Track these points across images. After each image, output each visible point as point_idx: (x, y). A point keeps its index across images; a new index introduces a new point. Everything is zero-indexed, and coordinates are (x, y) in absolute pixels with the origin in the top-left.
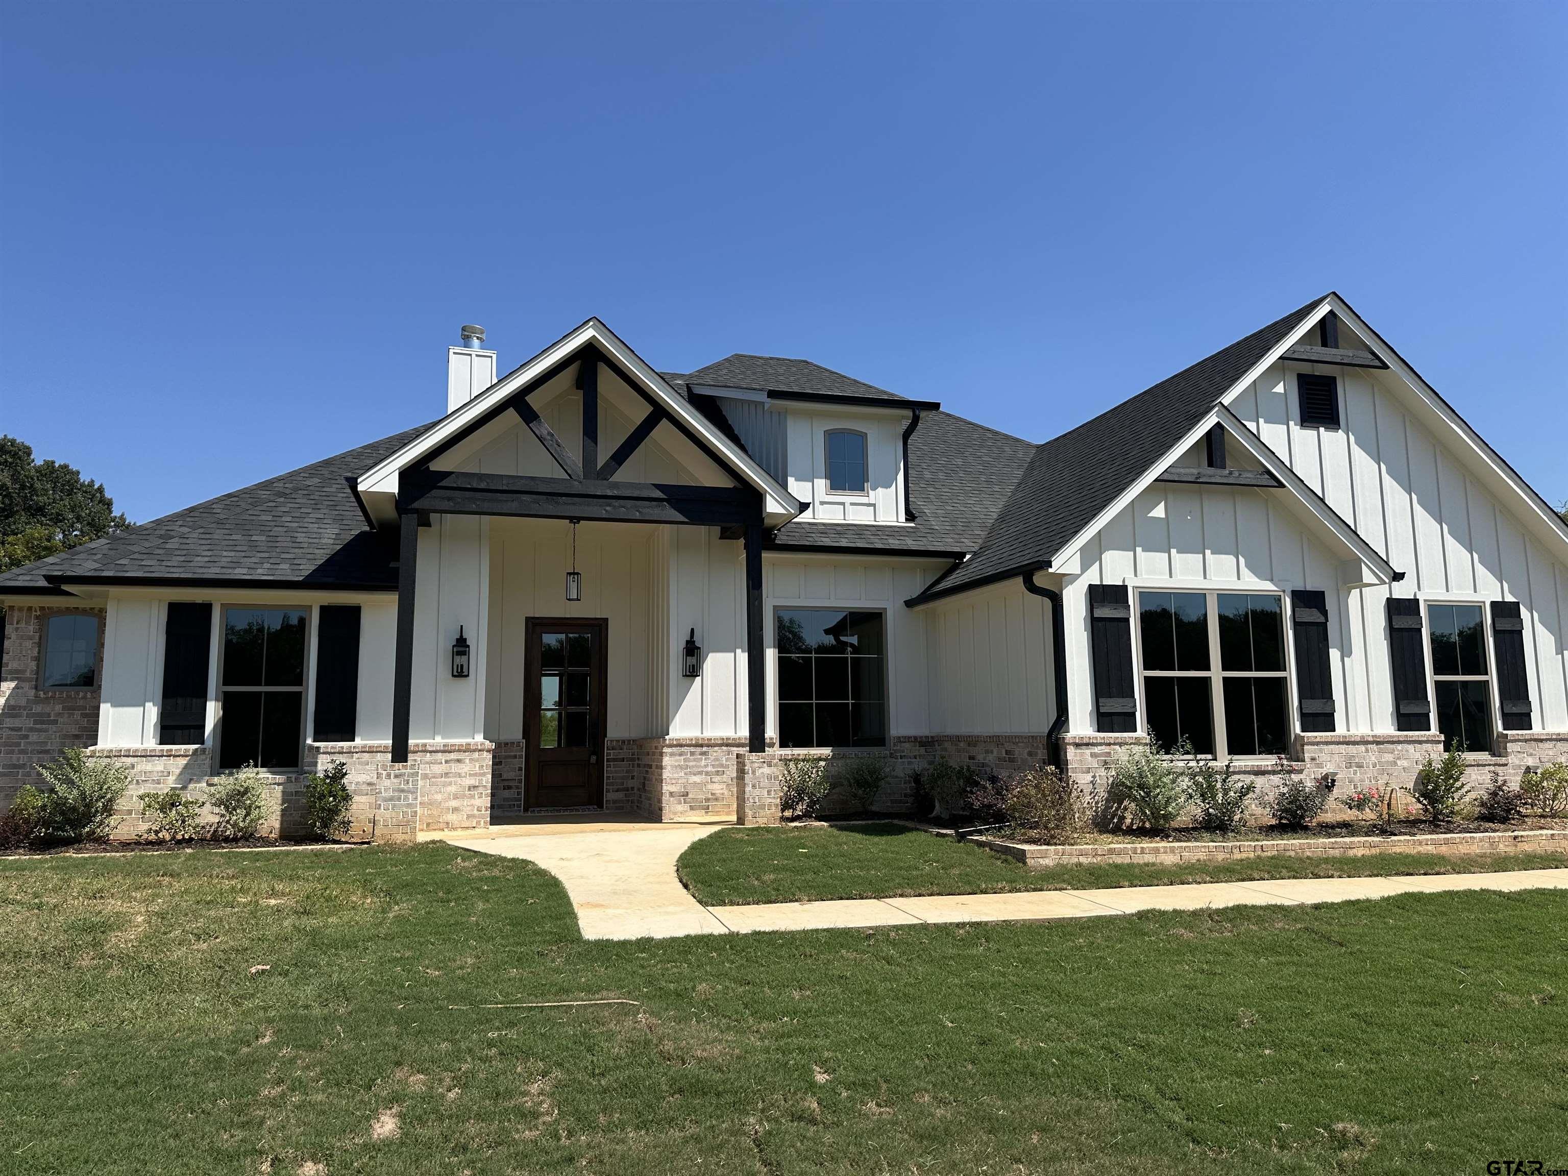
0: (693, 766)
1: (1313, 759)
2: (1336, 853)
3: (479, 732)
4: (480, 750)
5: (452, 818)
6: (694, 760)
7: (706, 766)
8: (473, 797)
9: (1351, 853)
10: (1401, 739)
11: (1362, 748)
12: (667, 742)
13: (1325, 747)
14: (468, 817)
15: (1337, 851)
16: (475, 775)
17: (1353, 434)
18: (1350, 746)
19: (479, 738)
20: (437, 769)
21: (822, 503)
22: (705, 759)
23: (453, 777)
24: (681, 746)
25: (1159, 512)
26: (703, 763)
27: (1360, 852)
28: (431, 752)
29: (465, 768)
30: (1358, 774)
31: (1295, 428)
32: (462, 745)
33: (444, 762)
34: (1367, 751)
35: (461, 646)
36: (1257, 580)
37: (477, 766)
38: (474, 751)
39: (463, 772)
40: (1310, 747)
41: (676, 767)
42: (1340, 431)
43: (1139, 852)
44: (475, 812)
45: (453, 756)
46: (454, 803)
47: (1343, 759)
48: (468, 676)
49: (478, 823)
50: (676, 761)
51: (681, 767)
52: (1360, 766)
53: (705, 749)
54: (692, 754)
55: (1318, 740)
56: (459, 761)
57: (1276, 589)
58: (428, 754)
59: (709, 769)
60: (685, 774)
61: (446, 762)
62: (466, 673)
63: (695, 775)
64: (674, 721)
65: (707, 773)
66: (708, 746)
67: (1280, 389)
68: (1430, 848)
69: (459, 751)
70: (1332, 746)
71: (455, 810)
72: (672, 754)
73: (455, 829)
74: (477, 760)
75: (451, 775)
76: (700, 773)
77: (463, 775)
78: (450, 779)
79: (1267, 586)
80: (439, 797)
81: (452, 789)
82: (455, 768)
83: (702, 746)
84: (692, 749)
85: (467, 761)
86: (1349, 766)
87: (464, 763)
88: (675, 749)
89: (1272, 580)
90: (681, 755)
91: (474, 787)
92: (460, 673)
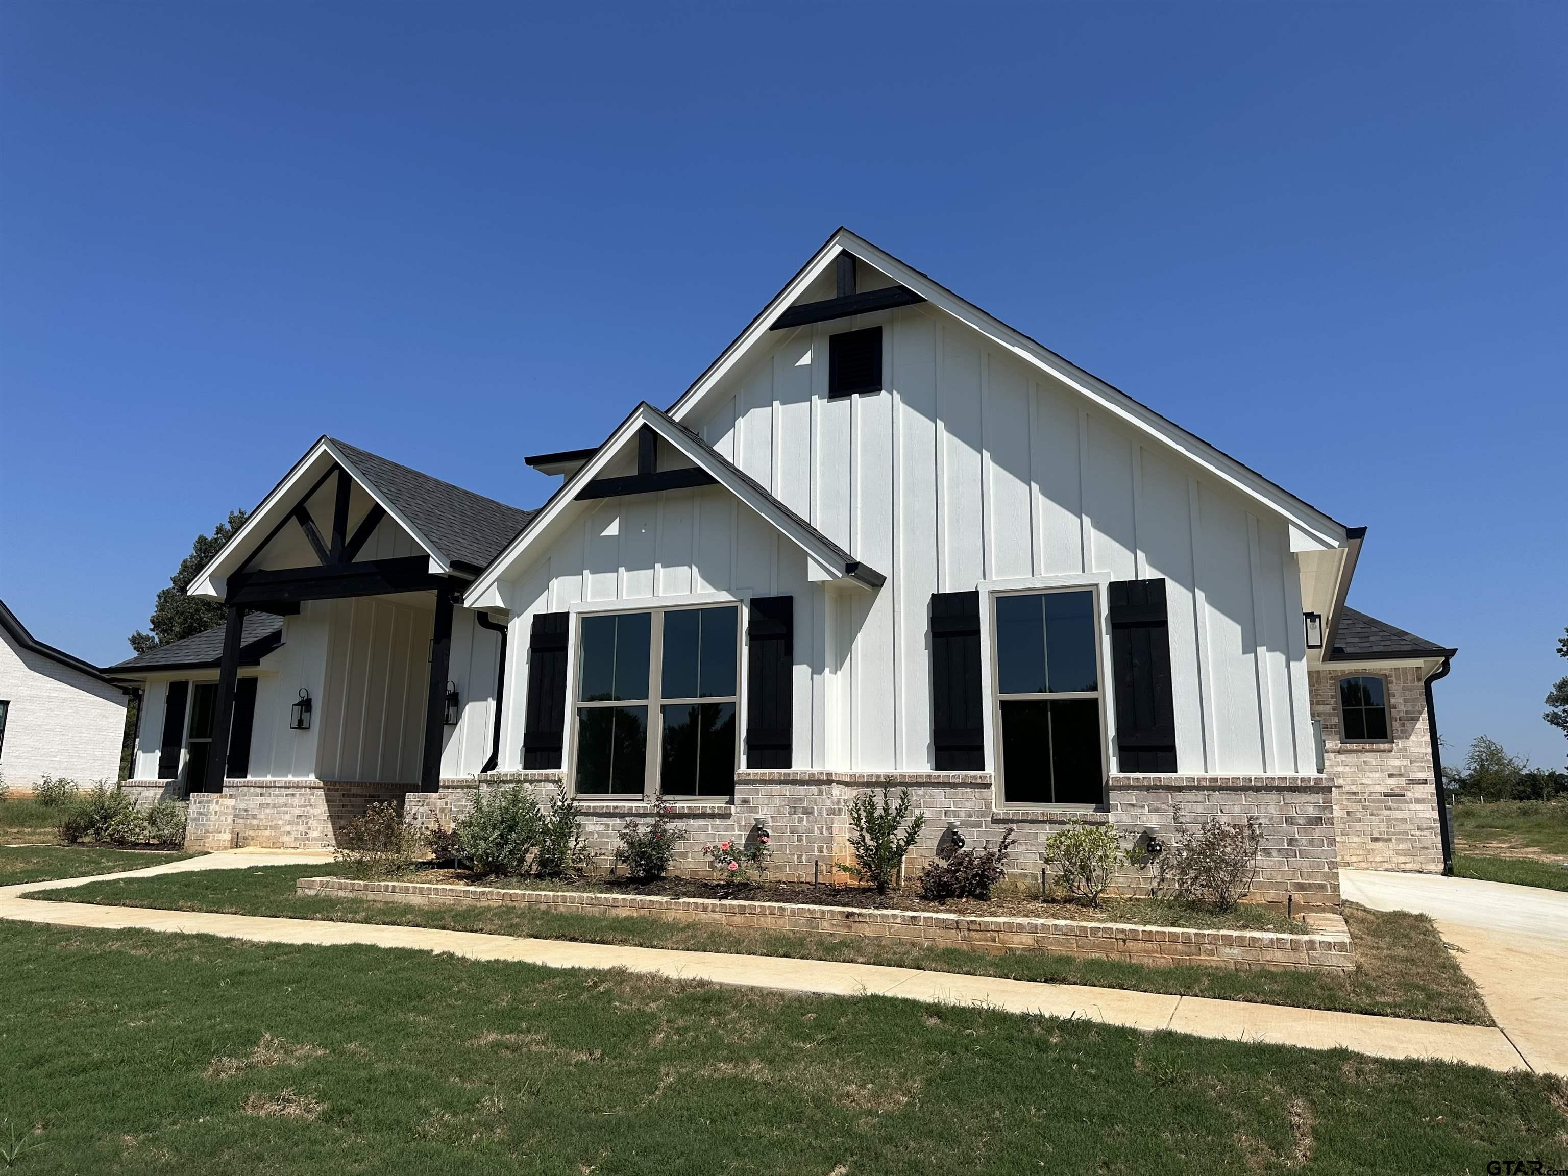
1: (745, 801)
3: (312, 772)
4: (309, 787)
5: (286, 839)
8: (298, 824)
11: (814, 789)
13: (762, 787)
14: (296, 839)
17: (898, 392)
18: (797, 786)
19: (312, 778)
20: (282, 801)
25: (613, 529)
28: (279, 787)
29: (296, 801)
30: (805, 822)
32: (294, 783)
34: (821, 792)
35: (306, 705)
36: (713, 591)
37: (303, 798)
38: (302, 787)
39: (295, 803)
40: (742, 787)
42: (883, 392)
44: (299, 836)
45: (290, 791)
46: (288, 828)
47: (786, 803)
48: (308, 729)
49: (300, 844)
52: (808, 812)
55: (751, 777)
56: (293, 795)
57: (733, 599)
61: (286, 795)
62: (307, 727)
67: (806, 360)
69: (293, 787)
70: (773, 786)
71: (289, 833)
73: (287, 848)
77: (296, 805)
78: (287, 809)
79: (724, 597)
80: (280, 822)
81: (288, 817)
82: (290, 800)
85: (298, 795)
86: (794, 810)
87: (296, 796)
89: (728, 590)
92: (300, 726)
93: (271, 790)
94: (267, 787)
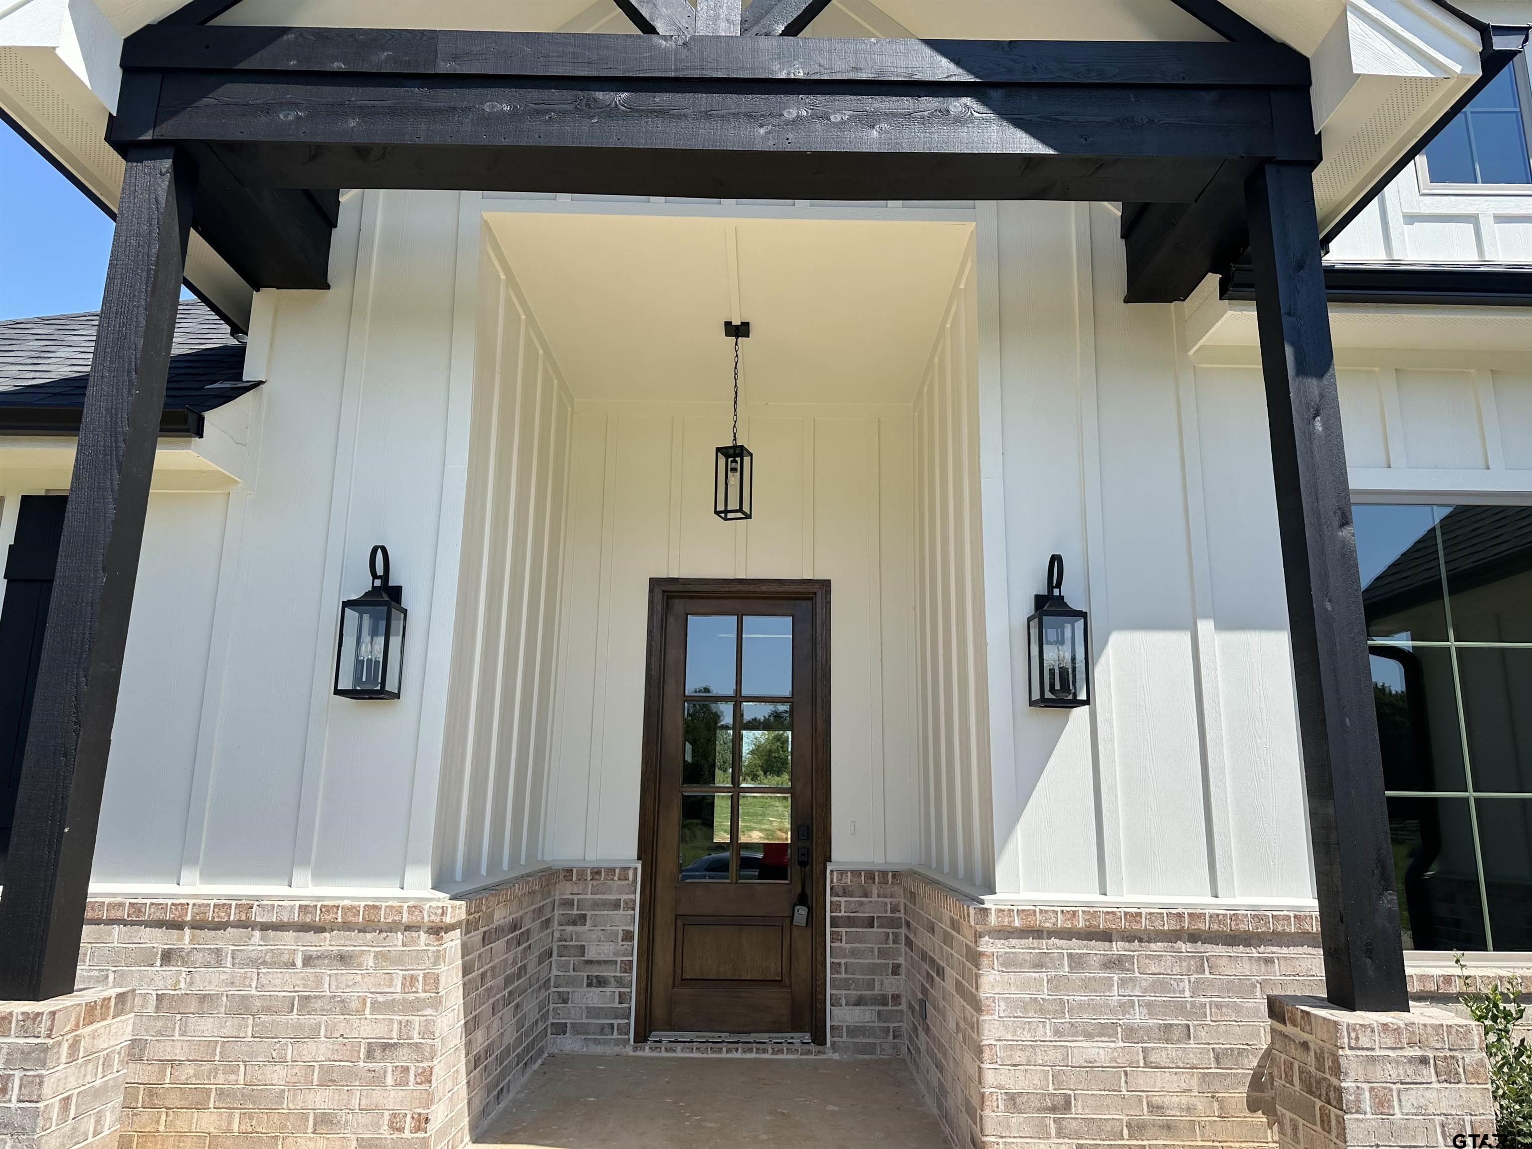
0: (1081, 1006)
3: (418, 865)
4: (408, 928)
6: (1086, 985)
7: (1126, 1007)
8: (378, 1080)
12: (993, 920)
16: (389, 1007)
19: (419, 886)
20: (281, 983)
21: (1411, 219)
22: (1123, 983)
23: (324, 1012)
24: (1038, 933)
26: (1115, 996)
28: (265, 927)
29: (359, 983)
32: (354, 910)
33: (299, 963)
37: (398, 976)
38: (392, 928)
39: (353, 995)
41: (1024, 1006)
45: (328, 943)
48: (397, 696)
50: (1025, 985)
51: (1041, 1009)
53: (1118, 948)
54: (1076, 962)
56: (343, 959)
58: (257, 934)
59: (1138, 1017)
60: (1056, 1032)
61: (308, 961)
62: (391, 686)
63: (1089, 1036)
64: (1010, 846)
65: (1131, 1034)
66: (1129, 937)
69: (347, 926)
72: (1009, 963)
74: (399, 960)
75: (319, 1004)
76: (1106, 1031)
77: (354, 1005)
78: (313, 1019)
80: (278, 1076)
81: (319, 1051)
82: (329, 982)
83: (1106, 936)
84: (1076, 947)
87: (360, 965)
88: (1020, 947)
90: (1038, 965)
91: (386, 1047)
92: (366, 686)
93: (225, 941)
94: (197, 926)
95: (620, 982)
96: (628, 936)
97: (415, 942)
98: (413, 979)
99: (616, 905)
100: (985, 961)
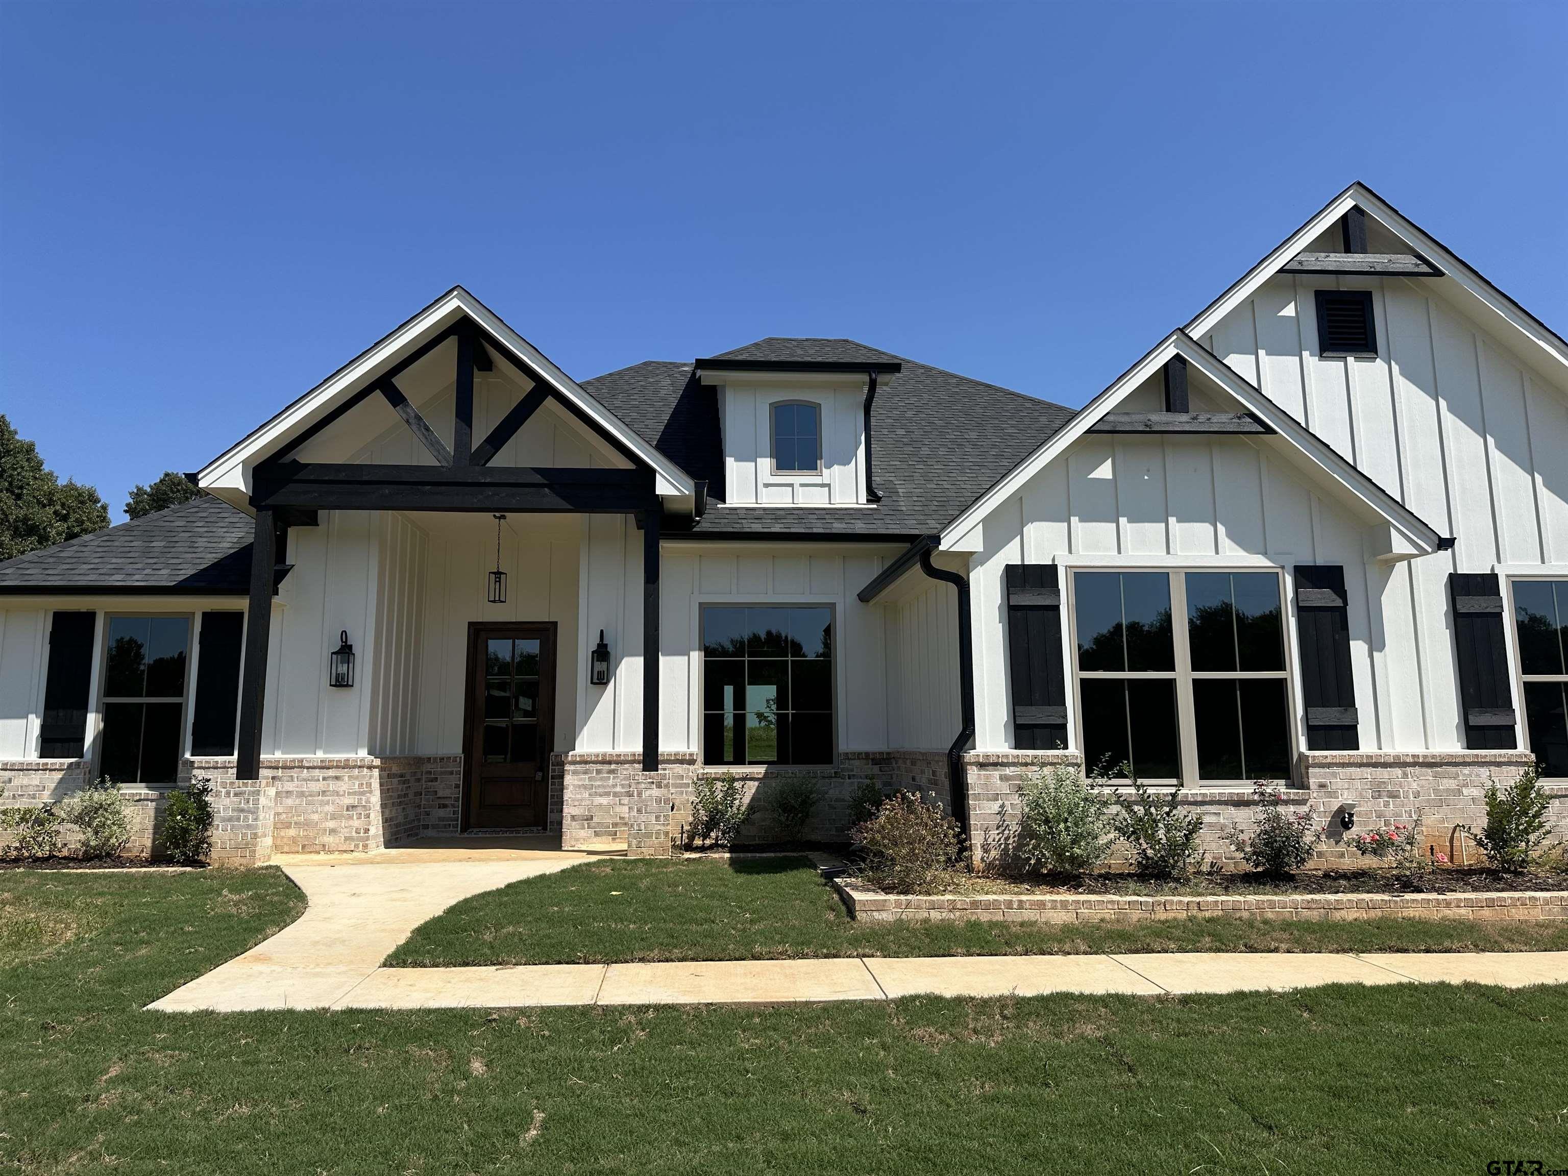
0: (599, 786)
1: (1322, 786)
2: (1314, 916)
3: (362, 747)
4: (360, 767)
5: (328, 839)
6: (601, 779)
7: (614, 786)
8: (351, 817)
9: (1337, 916)
10: (1468, 760)
11: (1398, 772)
12: (570, 758)
13: (1340, 770)
14: (346, 839)
15: (1315, 913)
16: (355, 793)
17: (1396, 363)
18: (1379, 769)
19: (363, 753)
20: (315, 787)
21: (767, 485)
22: (614, 778)
23: (331, 795)
24: (586, 762)
25: (1104, 471)
26: (611, 782)
27: (1351, 915)
28: (308, 768)
29: (343, 786)
30: (1391, 806)
31: (1311, 361)
32: (340, 761)
33: (321, 779)
34: (1405, 775)
35: (345, 651)
36: (1242, 553)
37: (357, 783)
38: (354, 767)
39: (341, 790)
40: (1317, 770)
41: (579, 786)
42: (1378, 360)
43: (1015, 906)
44: (354, 834)
45: (331, 773)
46: (331, 824)
47: (1369, 787)
48: (352, 686)
49: (357, 846)
50: (581, 780)
51: (585, 787)
52: (1393, 795)
53: (613, 766)
54: (599, 772)
55: (1329, 760)
56: (337, 778)
57: (1271, 564)
58: (305, 770)
59: (618, 789)
60: (590, 795)
61: (324, 779)
62: (350, 683)
63: (601, 796)
64: (582, 733)
65: (616, 794)
66: (617, 763)
67: (1289, 311)
68: (1463, 911)
69: (337, 767)
70: (1353, 769)
71: (333, 831)
72: (575, 773)
73: (331, 852)
74: (357, 778)
75: (328, 793)
76: (607, 794)
77: (342, 793)
78: (327, 798)
79: (1259, 562)
80: (315, 817)
81: (330, 808)
82: (332, 785)
83: (610, 763)
84: (599, 767)
85: (346, 778)
86: (1377, 795)
87: (343, 780)
88: (578, 767)
89: (1265, 554)
90: (585, 773)
91: (353, 807)
92: (341, 682)
93: (294, 773)
94: (284, 768)
95: (453, 806)
96: (457, 786)
97: (362, 772)
98: (362, 784)
99: (452, 773)
100: (566, 773)
